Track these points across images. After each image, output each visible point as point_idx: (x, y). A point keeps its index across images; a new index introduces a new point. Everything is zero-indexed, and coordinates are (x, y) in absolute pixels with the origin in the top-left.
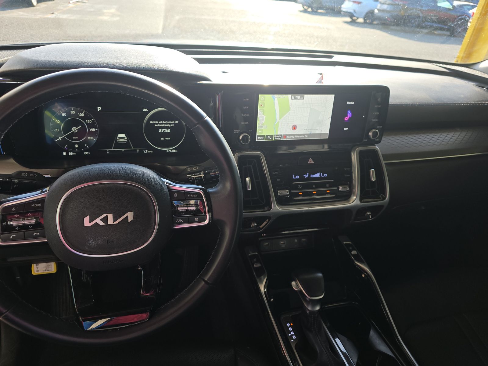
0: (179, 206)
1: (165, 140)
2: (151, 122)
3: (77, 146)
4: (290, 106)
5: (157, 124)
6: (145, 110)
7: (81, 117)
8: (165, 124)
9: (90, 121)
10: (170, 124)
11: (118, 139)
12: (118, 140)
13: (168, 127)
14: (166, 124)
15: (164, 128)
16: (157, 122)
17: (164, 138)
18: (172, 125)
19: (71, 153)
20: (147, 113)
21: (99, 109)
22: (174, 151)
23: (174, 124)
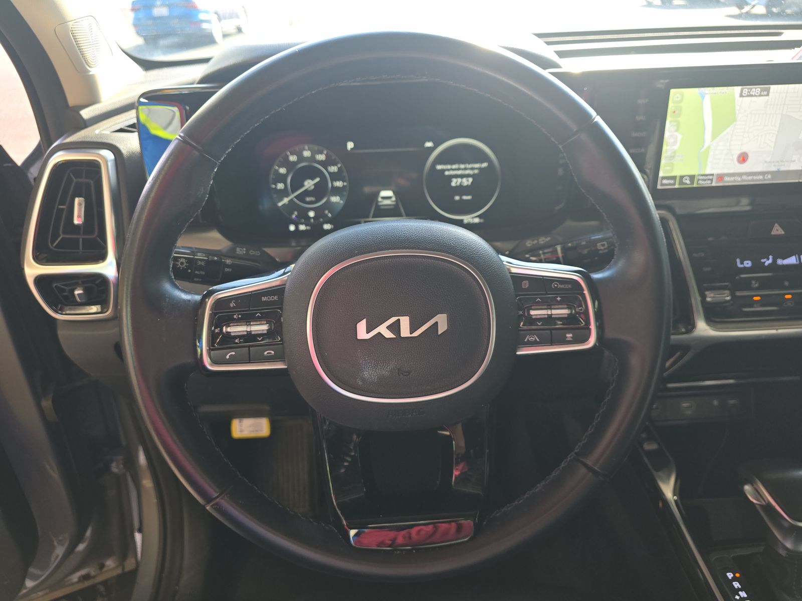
0: (533, 308)
1: (461, 200)
2: (439, 167)
3: (312, 214)
4: (737, 112)
5: (448, 170)
6: (429, 144)
7: (321, 163)
8: (463, 169)
9: (333, 169)
10: (472, 169)
11: (380, 199)
12: (381, 202)
13: (468, 176)
14: (465, 169)
15: (462, 176)
16: (449, 167)
17: (461, 195)
18: (476, 171)
19: (302, 227)
20: (431, 150)
21: (350, 145)
22: (477, 220)
23: (480, 169)
